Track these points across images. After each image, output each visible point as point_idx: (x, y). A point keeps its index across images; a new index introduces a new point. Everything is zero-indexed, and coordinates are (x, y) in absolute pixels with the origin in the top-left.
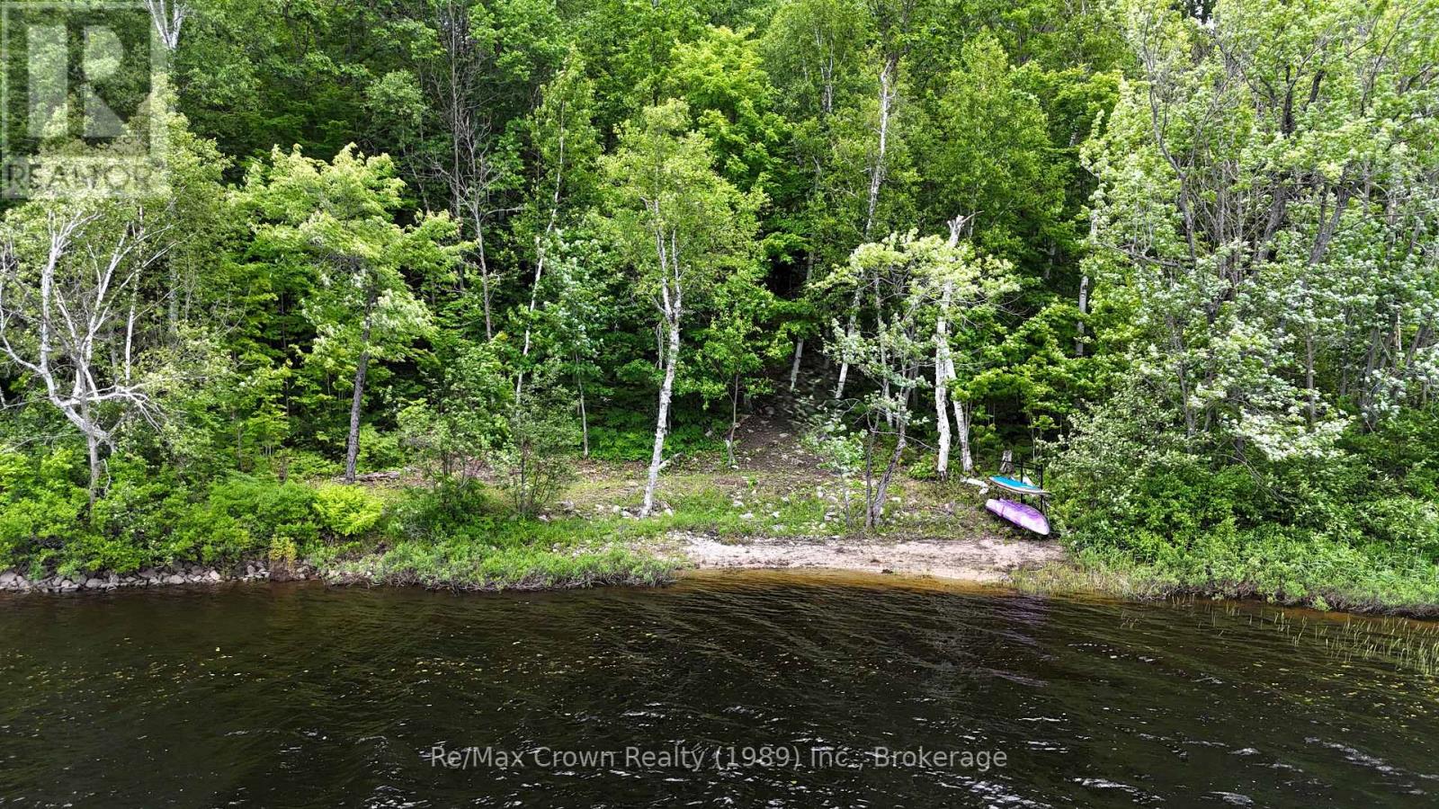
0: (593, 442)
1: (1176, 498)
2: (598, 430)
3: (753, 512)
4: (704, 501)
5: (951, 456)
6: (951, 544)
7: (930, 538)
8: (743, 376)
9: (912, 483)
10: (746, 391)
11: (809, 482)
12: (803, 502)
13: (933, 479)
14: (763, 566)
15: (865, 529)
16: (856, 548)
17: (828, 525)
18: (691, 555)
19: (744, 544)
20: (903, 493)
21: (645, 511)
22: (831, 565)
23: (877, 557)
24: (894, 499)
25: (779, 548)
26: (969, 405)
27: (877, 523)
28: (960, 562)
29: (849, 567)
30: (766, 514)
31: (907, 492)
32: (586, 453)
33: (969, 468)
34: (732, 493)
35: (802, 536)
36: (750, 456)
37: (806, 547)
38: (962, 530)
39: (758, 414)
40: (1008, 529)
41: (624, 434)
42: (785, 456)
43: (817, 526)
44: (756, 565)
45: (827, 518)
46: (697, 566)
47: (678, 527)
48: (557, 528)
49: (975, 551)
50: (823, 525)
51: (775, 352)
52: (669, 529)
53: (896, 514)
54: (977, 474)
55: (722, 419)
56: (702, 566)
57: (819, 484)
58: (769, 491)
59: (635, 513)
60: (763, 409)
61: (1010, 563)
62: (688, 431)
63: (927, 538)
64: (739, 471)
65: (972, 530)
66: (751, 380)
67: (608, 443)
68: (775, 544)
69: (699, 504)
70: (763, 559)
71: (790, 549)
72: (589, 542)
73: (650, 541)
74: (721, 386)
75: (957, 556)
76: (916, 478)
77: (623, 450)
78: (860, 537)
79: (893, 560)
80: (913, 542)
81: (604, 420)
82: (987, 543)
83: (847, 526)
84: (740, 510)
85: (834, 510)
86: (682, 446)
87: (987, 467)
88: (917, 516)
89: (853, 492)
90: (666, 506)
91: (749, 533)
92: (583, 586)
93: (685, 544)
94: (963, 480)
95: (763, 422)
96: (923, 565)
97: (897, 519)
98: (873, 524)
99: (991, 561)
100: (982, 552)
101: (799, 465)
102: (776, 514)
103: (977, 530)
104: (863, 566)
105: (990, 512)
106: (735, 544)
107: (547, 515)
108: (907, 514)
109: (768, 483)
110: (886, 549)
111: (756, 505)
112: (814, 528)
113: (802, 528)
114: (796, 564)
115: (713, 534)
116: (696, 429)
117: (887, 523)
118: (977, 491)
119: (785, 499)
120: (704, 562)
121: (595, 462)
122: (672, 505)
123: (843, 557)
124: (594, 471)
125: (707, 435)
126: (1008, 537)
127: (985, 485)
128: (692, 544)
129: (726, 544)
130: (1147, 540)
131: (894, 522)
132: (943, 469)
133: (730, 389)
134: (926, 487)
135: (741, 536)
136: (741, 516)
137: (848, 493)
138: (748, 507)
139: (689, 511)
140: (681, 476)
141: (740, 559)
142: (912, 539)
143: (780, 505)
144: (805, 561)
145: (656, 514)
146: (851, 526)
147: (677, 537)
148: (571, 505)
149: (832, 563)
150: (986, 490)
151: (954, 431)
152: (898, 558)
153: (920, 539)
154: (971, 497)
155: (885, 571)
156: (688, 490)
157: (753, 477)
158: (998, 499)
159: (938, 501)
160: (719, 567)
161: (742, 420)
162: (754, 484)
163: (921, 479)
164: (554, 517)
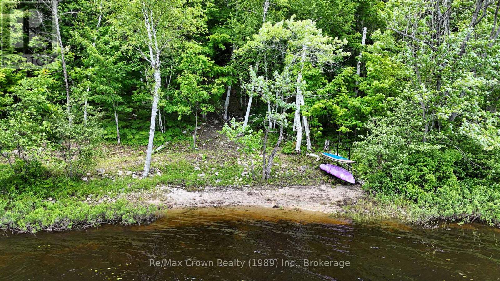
0: (123, 136)
1: (425, 166)
2: (127, 130)
3: (205, 173)
4: (179, 168)
5: (302, 144)
6: (306, 188)
7: (295, 185)
8: (199, 103)
9: (284, 156)
10: (202, 111)
11: (233, 156)
12: (231, 166)
13: (294, 154)
14: (208, 204)
15: (262, 181)
16: (258, 192)
17: (243, 178)
18: (168, 200)
19: (199, 191)
20: (280, 161)
21: (145, 174)
22: (246, 203)
23: (270, 197)
24: (276, 164)
25: (218, 193)
26: (310, 119)
27: (268, 178)
28: (312, 199)
29: (255, 204)
30: (212, 174)
31: (282, 161)
32: (119, 141)
33: (310, 148)
34: (194, 163)
35: (230, 185)
36: (205, 143)
37: (232, 192)
38: (309, 180)
39: (209, 122)
40: (333, 180)
41: (141, 133)
42: (222, 143)
43: (238, 179)
44: (205, 205)
45: (243, 175)
46: (171, 206)
47: (163, 182)
48: (92, 185)
49: (319, 192)
50: (241, 179)
51: (215, 90)
52: (158, 184)
53: (277, 172)
54: (314, 151)
55: (191, 125)
56: (175, 206)
57: (239, 157)
58: (213, 161)
59: (140, 175)
60: (212, 120)
61: (338, 200)
62: (173, 130)
63: (293, 185)
64: (199, 151)
65: (314, 180)
66: (204, 105)
67: (131, 137)
68: (216, 190)
69: (176, 169)
70: (209, 200)
71: (224, 193)
72: (110, 193)
73: (146, 192)
74: (189, 108)
75: (310, 196)
76: (285, 154)
77: (139, 140)
78: (260, 185)
79: (278, 199)
80: (286, 188)
81: (131, 125)
82: (323, 187)
83: (253, 179)
84: (198, 172)
85: (246, 171)
86: (170, 138)
87: (317, 148)
88: (287, 173)
89: (256, 161)
90: (157, 171)
91: (202, 185)
92: (95, 226)
93: (166, 192)
94: (307, 154)
95: (211, 126)
96: (294, 201)
97: (278, 175)
98: (266, 178)
99: (328, 199)
100: (322, 193)
101: (229, 147)
102: (217, 174)
103: (317, 180)
104: (262, 204)
105: (322, 170)
106: (194, 191)
107: (88, 177)
108: (282, 172)
109: (213, 157)
110: (274, 192)
111: (207, 169)
112: (236, 181)
113: (230, 181)
114: (227, 203)
115: (182, 185)
116: (178, 130)
117: (273, 177)
118: (315, 160)
119: (222, 165)
120: (175, 204)
121: (123, 147)
122: (161, 170)
123: (251, 198)
124: (122, 151)
125: (184, 132)
126: (333, 184)
127: (318, 157)
128: (170, 192)
129: (189, 191)
130: (412, 188)
131: (276, 176)
132: (298, 149)
133: (193, 109)
134: (291, 158)
135: (197, 186)
136: (198, 175)
137: (253, 161)
138: (202, 170)
139: (170, 173)
140: (169, 154)
141: (196, 201)
142: (286, 186)
143: (218, 169)
144: (231, 201)
145: (152, 175)
146: (255, 179)
147: (162, 188)
148: (103, 171)
149: (246, 201)
150: (319, 159)
151: (304, 131)
152: (280, 198)
153: (290, 186)
154: (312, 163)
155: (275, 207)
156: (170, 161)
157: (205, 154)
158: (325, 164)
159: (297, 164)
160: (184, 206)
161: (202, 126)
162: (206, 158)
163: (288, 154)
164: (91, 179)
